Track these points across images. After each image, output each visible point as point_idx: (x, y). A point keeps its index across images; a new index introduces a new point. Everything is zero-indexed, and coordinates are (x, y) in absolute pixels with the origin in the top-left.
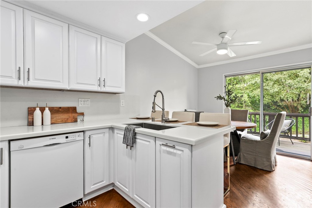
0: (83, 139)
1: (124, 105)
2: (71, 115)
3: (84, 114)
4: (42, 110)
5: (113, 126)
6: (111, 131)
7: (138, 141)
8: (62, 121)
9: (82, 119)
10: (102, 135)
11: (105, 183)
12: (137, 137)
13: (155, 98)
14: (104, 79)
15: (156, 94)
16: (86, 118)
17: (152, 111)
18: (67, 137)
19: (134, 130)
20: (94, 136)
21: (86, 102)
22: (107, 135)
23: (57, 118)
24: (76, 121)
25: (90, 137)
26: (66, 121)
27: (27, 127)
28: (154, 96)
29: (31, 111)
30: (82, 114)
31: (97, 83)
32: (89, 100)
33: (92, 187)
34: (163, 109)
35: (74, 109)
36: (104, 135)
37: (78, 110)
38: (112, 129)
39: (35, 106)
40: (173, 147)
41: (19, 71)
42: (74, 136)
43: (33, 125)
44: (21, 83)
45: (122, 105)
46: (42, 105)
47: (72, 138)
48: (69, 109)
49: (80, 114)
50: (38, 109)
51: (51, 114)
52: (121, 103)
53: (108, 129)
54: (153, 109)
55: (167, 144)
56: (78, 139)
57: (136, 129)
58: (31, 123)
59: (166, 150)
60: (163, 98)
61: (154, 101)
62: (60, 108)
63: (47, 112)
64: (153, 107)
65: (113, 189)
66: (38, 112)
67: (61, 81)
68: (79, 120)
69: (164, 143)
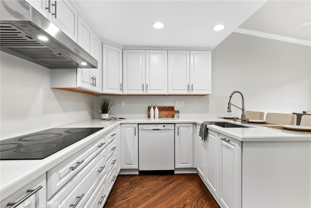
0: (174, 129)
1: (213, 106)
2: (171, 112)
3: (179, 112)
4: (154, 108)
5: (196, 122)
6: (195, 126)
7: (209, 135)
8: (165, 116)
9: (178, 116)
10: (187, 128)
11: (189, 165)
12: (209, 132)
13: (230, 98)
14: (192, 84)
15: (232, 95)
16: (180, 115)
17: (228, 111)
18: (164, 126)
19: (206, 126)
20: (182, 128)
21: (180, 103)
22: (191, 129)
23: (163, 114)
24: (173, 117)
25: (178, 129)
26: (167, 116)
27: (147, 118)
28: (230, 97)
29: (149, 109)
30: (178, 112)
31: (186, 89)
32: (183, 101)
33: (180, 165)
34: (243, 110)
35: (172, 108)
36: (189, 128)
37: (176, 109)
38: (195, 124)
39: (151, 106)
40: (228, 141)
41: (143, 86)
42: (168, 126)
43: (150, 118)
44: (144, 93)
45: (211, 106)
46: (154, 105)
47: (167, 128)
48: (169, 108)
49: (176, 112)
50: (152, 107)
51: (159, 111)
52: (210, 103)
53: (192, 125)
54: (228, 109)
55: (225, 139)
56: (171, 128)
57: (208, 125)
58: (149, 117)
59: (225, 144)
60: (243, 98)
61: (230, 102)
62: (164, 107)
63: (157, 109)
64: (228, 107)
65: (197, 173)
66: (152, 109)
67: (163, 89)
68: (175, 116)
69: (223, 138)
